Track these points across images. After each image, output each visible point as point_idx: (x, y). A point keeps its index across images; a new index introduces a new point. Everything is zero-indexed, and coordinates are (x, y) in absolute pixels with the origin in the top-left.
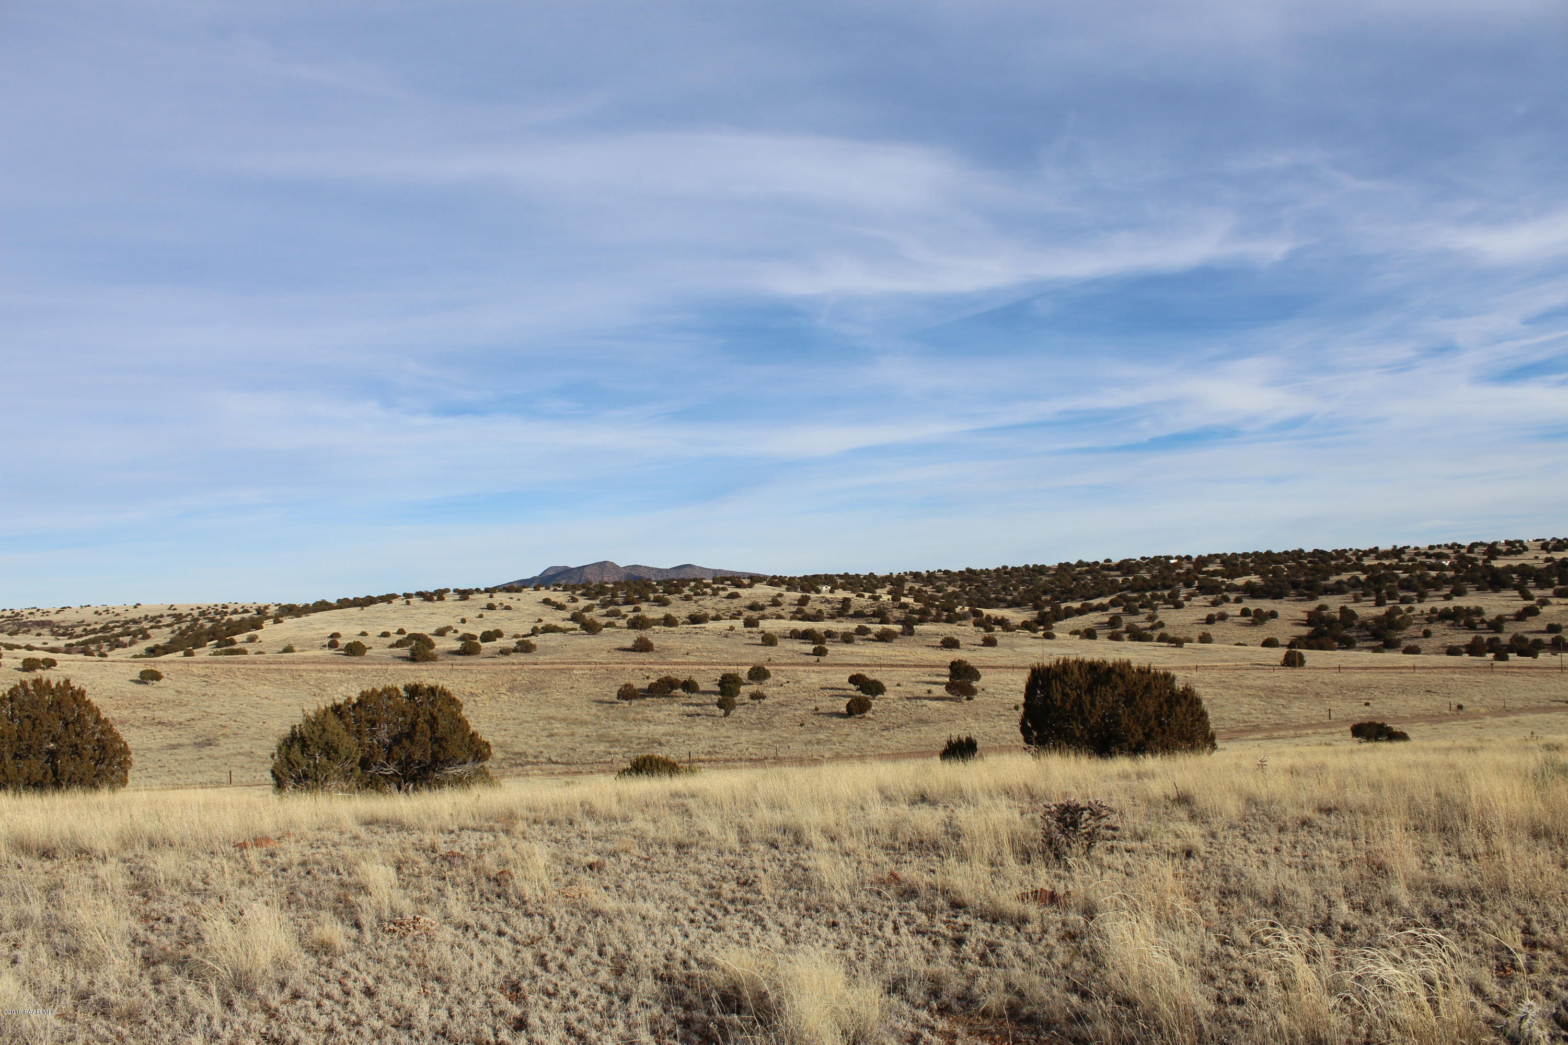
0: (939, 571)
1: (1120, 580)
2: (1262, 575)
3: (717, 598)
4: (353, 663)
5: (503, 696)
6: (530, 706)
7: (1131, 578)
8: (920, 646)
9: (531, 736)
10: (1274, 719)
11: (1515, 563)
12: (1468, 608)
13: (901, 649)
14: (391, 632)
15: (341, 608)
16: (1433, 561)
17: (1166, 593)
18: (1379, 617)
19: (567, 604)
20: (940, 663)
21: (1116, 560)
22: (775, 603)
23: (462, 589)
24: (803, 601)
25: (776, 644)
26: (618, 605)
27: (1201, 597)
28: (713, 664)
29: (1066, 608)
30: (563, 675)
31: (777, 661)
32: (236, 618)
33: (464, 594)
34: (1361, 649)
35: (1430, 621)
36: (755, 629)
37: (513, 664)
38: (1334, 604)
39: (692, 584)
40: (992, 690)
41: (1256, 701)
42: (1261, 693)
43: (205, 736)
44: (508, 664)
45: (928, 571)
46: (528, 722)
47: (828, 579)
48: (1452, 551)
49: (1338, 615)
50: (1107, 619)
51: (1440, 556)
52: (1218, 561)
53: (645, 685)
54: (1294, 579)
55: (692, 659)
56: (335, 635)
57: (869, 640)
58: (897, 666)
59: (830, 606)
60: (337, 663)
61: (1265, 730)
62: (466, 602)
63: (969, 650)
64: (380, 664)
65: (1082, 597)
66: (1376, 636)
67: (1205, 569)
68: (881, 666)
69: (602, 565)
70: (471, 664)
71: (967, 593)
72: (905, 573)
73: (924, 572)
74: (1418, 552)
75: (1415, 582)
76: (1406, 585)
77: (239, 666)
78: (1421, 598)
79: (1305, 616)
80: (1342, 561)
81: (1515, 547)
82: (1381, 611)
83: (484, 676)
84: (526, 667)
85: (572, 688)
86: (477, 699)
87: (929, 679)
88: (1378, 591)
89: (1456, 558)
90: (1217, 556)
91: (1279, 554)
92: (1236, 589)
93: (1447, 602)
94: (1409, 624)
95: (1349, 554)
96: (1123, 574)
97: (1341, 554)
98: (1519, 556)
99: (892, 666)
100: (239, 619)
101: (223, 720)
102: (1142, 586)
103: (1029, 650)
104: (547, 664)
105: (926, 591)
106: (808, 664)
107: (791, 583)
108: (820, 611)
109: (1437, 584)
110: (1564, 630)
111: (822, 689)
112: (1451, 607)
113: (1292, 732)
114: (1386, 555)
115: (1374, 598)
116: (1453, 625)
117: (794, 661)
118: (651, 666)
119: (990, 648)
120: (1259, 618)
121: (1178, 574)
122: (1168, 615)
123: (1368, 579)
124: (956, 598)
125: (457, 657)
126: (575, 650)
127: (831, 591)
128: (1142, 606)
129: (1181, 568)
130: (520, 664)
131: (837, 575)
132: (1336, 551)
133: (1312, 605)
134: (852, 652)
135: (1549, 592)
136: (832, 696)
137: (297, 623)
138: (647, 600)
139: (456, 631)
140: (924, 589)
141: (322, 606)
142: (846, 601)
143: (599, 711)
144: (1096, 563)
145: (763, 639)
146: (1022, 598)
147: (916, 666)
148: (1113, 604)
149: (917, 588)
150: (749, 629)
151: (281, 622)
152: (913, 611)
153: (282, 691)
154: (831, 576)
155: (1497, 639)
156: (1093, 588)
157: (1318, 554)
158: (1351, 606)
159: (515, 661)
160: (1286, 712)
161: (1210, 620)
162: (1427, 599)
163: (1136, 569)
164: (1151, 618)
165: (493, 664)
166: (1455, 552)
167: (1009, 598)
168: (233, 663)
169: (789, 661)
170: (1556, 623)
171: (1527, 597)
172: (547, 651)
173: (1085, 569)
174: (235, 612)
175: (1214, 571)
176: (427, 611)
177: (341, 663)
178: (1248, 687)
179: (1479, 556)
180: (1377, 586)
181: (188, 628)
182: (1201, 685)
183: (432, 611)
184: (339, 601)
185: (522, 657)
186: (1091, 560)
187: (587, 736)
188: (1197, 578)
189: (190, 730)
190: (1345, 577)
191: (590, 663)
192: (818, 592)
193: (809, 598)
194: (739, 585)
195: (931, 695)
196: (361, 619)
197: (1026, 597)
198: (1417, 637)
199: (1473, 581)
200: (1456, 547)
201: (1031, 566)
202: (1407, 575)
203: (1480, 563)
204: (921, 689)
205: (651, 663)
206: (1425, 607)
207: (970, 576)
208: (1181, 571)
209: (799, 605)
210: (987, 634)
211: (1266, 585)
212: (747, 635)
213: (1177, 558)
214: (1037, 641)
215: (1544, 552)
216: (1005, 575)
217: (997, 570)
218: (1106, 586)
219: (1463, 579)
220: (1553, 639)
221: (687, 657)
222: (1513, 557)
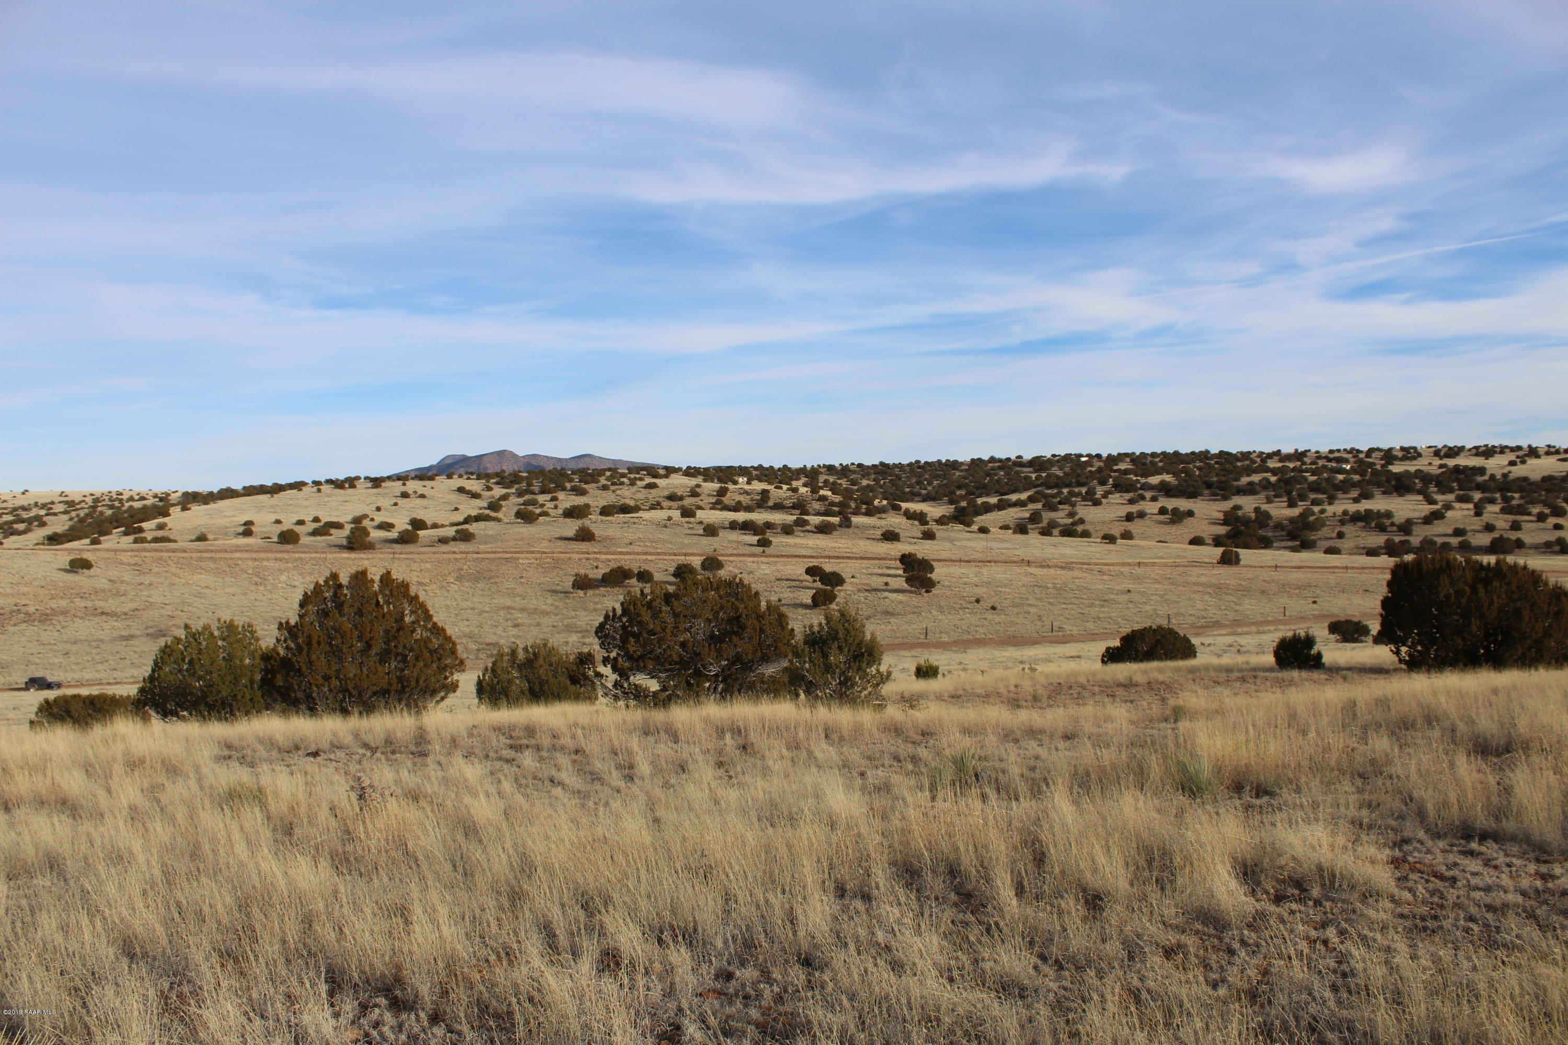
0: (853, 464)
1: (1033, 476)
2: (1175, 474)
3: (634, 489)
4: (288, 552)
5: (452, 585)
6: (483, 595)
7: (1044, 475)
8: (861, 538)
9: (497, 627)
10: (1231, 615)
11: (1412, 469)
12: (1379, 511)
13: (844, 541)
14: (306, 519)
15: (249, 495)
16: (1334, 465)
17: (1084, 490)
18: (1293, 518)
19: (482, 493)
20: (885, 556)
21: (1027, 457)
22: (694, 494)
23: (373, 476)
24: (722, 492)
25: (717, 535)
26: (534, 494)
27: (1117, 495)
28: (659, 554)
29: (983, 503)
30: (509, 565)
31: (723, 552)
32: (137, 505)
33: (376, 482)
34: (1279, 548)
35: (1342, 522)
36: (692, 520)
37: (455, 553)
38: (1248, 504)
39: (608, 474)
40: (946, 583)
41: (1207, 597)
42: (1209, 590)
43: (156, 626)
44: (449, 553)
45: (841, 464)
46: (487, 612)
47: (743, 471)
48: (1350, 456)
49: (1253, 515)
50: (1027, 515)
51: (1340, 460)
52: (1128, 460)
53: (598, 574)
54: (1207, 479)
55: (637, 549)
56: (249, 523)
57: (809, 531)
58: (843, 558)
59: (748, 497)
60: (271, 551)
61: (1225, 626)
62: (379, 490)
63: (910, 543)
64: (317, 552)
65: (997, 492)
66: (1292, 536)
67: (1115, 468)
68: (829, 557)
69: (501, 454)
70: (411, 553)
71: (881, 487)
72: (819, 466)
73: (837, 465)
74: (1318, 454)
75: (1324, 484)
76: (1315, 488)
77: (171, 554)
78: (1331, 500)
79: (1221, 516)
80: (1247, 462)
81: (1410, 453)
82: (1295, 512)
83: (428, 565)
84: (469, 556)
85: (522, 577)
86: (426, 588)
87: (880, 571)
88: (1289, 493)
89: (1355, 463)
90: (1126, 455)
91: (1187, 454)
92: (1150, 487)
93: (1356, 505)
94: (1323, 525)
95: (1253, 456)
96: (1035, 471)
97: (1246, 455)
98: (1414, 462)
99: (838, 558)
100: (140, 506)
101: (168, 610)
102: (1058, 484)
103: (969, 544)
104: (489, 553)
105: (841, 484)
106: (754, 555)
107: (707, 474)
108: (739, 502)
109: (1345, 487)
110: (1469, 534)
111: (778, 580)
112: (1362, 510)
113: (1254, 629)
114: (1288, 458)
115: (1285, 499)
116: (1364, 527)
117: (740, 552)
118: (598, 556)
119: (929, 541)
120: (1177, 517)
121: (1090, 471)
122: (1086, 512)
123: (1279, 481)
124: (871, 491)
125: (395, 545)
126: (515, 539)
127: (749, 483)
128: (1060, 503)
129: (1092, 466)
130: (461, 553)
131: (752, 467)
132: (1242, 453)
133: (1227, 505)
134: (795, 544)
135: (1451, 497)
136: (790, 587)
137: (206, 510)
138: (564, 489)
139: (372, 520)
140: (839, 481)
141: (227, 494)
142: (765, 493)
143: (556, 601)
144: (1008, 459)
145: (704, 529)
146: (937, 492)
147: (861, 558)
148: (1031, 499)
149: (831, 480)
150: (687, 519)
151: (189, 509)
152: (832, 504)
153: (221, 580)
154: (746, 468)
155: (1407, 541)
156: (1007, 484)
157: (1224, 456)
158: (1264, 507)
159: (455, 549)
160: (1238, 608)
161: (1129, 518)
162: (1337, 502)
163: (1048, 465)
164: (1071, 515)
165: (434, 553)
166: (1354, 457)
167: (924, 492)
168: (161, 551)
169: (735, 552)
170: (1461, 527)
171: (1431, 502)
172: (487, 540)
173: (997, 464)
174: (131, 499)
175: (1126, 470)
176: (340, 498)
177: (276, 552)
178: (1195, 584)
179: (1375, 458)
180: (1288, 488)
181: (87, 515)
182: (1149, 581)
183: (344, 499)
184: (244, 488)
185: (462, 546)
186: (1004, 457)
187: (554, 626)
188: (1111, 477)
189: (137, 621)
190: (1256, 478)
191: (533, 552)
192: (735, 483)
193: (727, 489)
194: (656, 476)
195: (889, 588)
196: (272, 507)
197: (941, 491)
198: (1331, 538)
199: (1379, 485)
200: (1354, 452)
201: (944, 461)
202: (1315, 478)
203: (1378, 467)
204: (878, 582)
205: (595, 553)
206: (1338, 508)
207: (883, 469)
208: (1093, 469)
209: (718, 495)
210: (922, 528)
211: (1180, 484)
212: (686, 525)
213: (1087, 456)
214: (974, 535)
215: (1437, 458)
216: (917, 469)
217: (910, 465)
218: (1021, 482)
219: (1369, 482)
220: (1460, 543)
221: (631, 547)
222: (1408, 462)
